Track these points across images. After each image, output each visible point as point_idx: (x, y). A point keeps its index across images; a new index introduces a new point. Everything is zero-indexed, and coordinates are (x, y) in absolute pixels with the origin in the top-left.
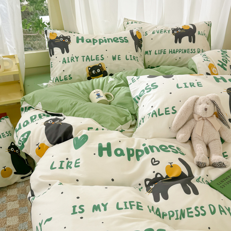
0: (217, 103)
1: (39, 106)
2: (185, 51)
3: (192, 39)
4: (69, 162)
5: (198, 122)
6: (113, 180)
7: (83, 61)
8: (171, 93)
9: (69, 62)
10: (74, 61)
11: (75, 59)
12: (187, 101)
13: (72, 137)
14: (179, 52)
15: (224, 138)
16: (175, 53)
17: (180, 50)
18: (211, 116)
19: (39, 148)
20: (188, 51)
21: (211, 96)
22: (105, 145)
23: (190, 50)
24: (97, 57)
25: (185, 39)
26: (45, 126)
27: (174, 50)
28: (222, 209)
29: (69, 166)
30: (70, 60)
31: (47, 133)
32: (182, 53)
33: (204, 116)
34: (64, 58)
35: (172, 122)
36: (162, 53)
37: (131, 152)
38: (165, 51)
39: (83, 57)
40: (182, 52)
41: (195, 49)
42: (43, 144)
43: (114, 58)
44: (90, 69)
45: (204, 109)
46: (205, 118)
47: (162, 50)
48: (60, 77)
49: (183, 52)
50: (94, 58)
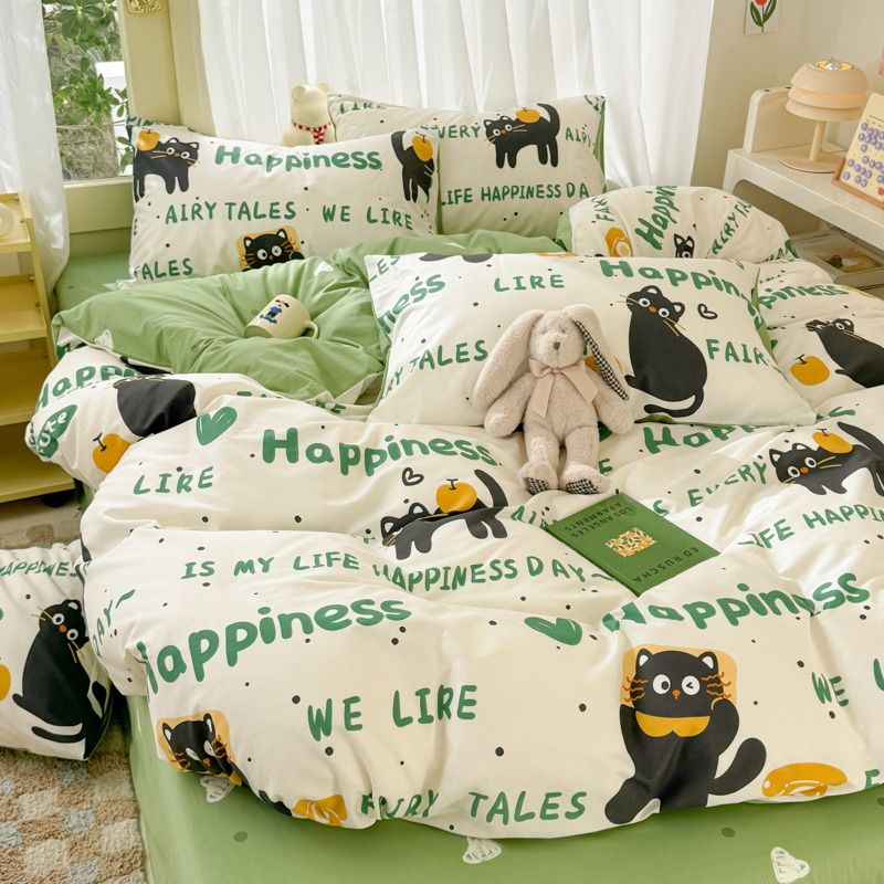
0: (589, 328)
1: (106, 339)
2: (530, 192)
3: (549, 154)
4: (183, 477)
5: (539, 381)
6: (298, 519)
7: (230, 218)
8: (476, 304)
9: (186, 219)
10: (201, 218)
11: (205, 212)
12: (514, 323)
13: (193, 415)
14: (513, 194)
15: (607, 422)
16: (498, 197)
17: (515, 190)
18: (575, 365)
19: (104, 448)
20: (538, 191)
21: (571, 310)
22: (281, 434)
23: (545, 188)
24: (275, 208)
25: (528, 154)
26: (116, 391)
27: (496, 189)
28: (558, 567)
29: (182, 486)
30: (188, 214)
31: (121, 408)
32: (522, 197)
33: (553, 365)
34: (172, 208)
35: (475, 384)
36: (461, 200)
37: (351, 454)
38: (468, 193)
39: (231, 205)
40: (519, 194)
41: (558, 186)
42: (113, 437)
44: (248, 243)
45: (551, 344)
46: (558, 368)
47: (460, 190)
48: (156, 263)
49: (525, 195)
50: (264, 209)
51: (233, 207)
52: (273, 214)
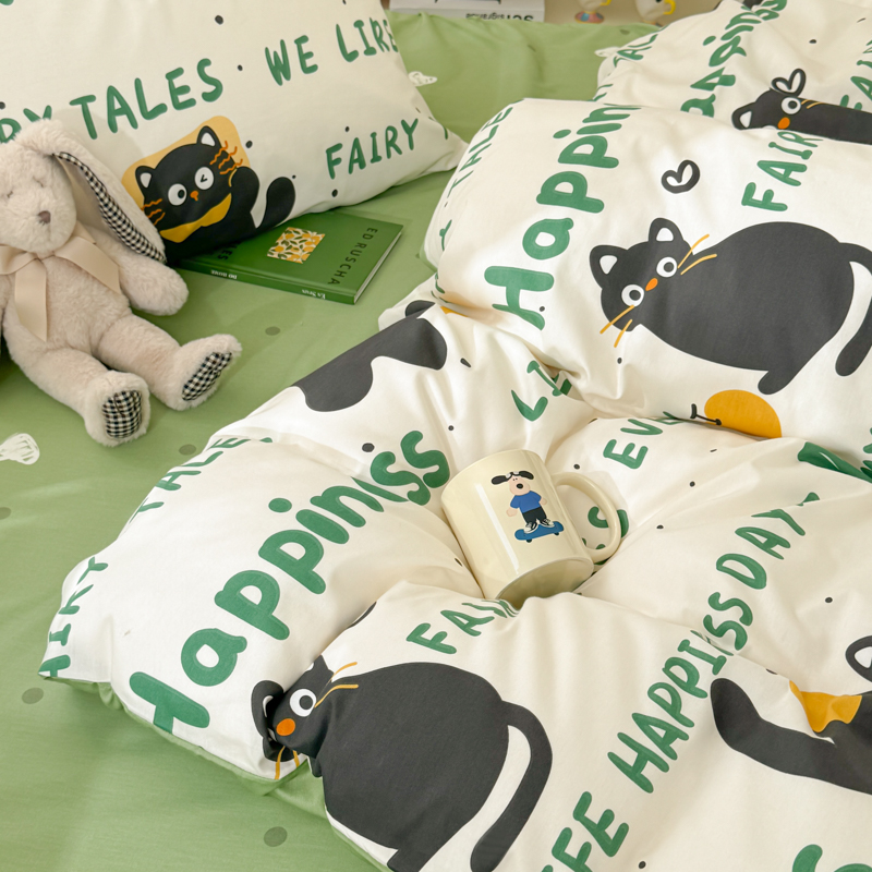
7: (93, 134)
24: (178, 82)
39: (84, 101)
43: (279, 69)
50: (157, 94)
51: (90, 105)
52: (179, 98)
